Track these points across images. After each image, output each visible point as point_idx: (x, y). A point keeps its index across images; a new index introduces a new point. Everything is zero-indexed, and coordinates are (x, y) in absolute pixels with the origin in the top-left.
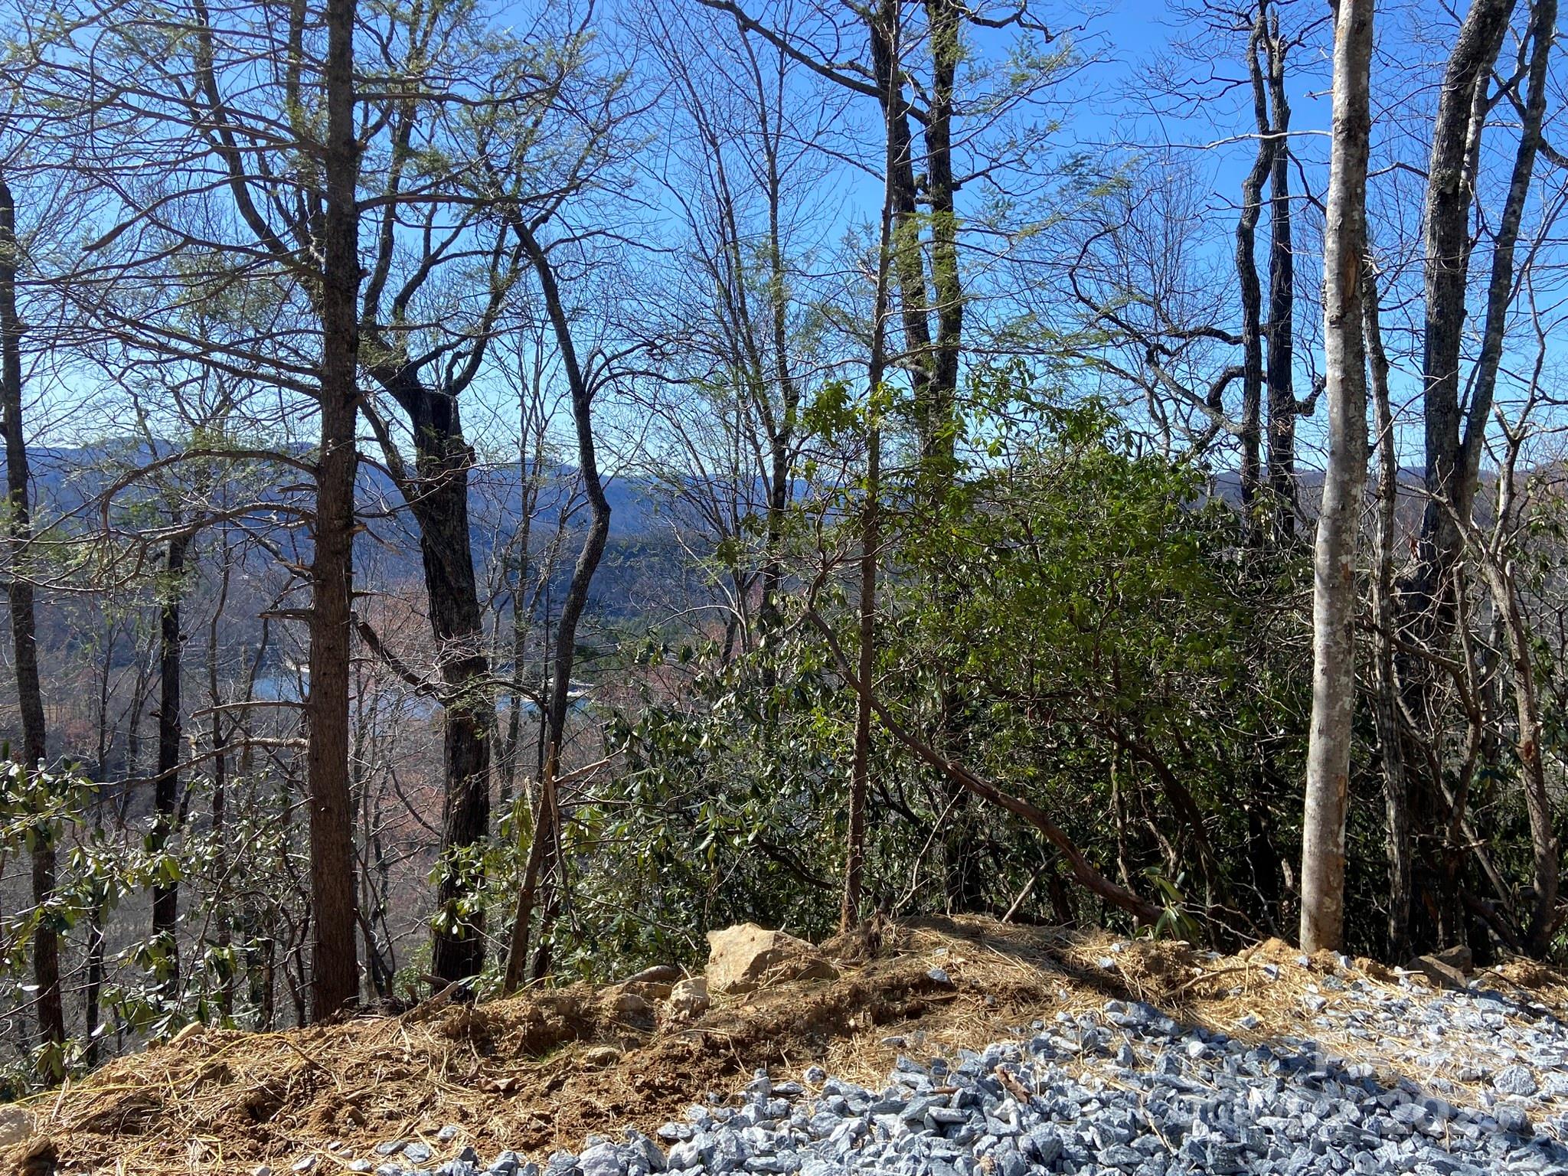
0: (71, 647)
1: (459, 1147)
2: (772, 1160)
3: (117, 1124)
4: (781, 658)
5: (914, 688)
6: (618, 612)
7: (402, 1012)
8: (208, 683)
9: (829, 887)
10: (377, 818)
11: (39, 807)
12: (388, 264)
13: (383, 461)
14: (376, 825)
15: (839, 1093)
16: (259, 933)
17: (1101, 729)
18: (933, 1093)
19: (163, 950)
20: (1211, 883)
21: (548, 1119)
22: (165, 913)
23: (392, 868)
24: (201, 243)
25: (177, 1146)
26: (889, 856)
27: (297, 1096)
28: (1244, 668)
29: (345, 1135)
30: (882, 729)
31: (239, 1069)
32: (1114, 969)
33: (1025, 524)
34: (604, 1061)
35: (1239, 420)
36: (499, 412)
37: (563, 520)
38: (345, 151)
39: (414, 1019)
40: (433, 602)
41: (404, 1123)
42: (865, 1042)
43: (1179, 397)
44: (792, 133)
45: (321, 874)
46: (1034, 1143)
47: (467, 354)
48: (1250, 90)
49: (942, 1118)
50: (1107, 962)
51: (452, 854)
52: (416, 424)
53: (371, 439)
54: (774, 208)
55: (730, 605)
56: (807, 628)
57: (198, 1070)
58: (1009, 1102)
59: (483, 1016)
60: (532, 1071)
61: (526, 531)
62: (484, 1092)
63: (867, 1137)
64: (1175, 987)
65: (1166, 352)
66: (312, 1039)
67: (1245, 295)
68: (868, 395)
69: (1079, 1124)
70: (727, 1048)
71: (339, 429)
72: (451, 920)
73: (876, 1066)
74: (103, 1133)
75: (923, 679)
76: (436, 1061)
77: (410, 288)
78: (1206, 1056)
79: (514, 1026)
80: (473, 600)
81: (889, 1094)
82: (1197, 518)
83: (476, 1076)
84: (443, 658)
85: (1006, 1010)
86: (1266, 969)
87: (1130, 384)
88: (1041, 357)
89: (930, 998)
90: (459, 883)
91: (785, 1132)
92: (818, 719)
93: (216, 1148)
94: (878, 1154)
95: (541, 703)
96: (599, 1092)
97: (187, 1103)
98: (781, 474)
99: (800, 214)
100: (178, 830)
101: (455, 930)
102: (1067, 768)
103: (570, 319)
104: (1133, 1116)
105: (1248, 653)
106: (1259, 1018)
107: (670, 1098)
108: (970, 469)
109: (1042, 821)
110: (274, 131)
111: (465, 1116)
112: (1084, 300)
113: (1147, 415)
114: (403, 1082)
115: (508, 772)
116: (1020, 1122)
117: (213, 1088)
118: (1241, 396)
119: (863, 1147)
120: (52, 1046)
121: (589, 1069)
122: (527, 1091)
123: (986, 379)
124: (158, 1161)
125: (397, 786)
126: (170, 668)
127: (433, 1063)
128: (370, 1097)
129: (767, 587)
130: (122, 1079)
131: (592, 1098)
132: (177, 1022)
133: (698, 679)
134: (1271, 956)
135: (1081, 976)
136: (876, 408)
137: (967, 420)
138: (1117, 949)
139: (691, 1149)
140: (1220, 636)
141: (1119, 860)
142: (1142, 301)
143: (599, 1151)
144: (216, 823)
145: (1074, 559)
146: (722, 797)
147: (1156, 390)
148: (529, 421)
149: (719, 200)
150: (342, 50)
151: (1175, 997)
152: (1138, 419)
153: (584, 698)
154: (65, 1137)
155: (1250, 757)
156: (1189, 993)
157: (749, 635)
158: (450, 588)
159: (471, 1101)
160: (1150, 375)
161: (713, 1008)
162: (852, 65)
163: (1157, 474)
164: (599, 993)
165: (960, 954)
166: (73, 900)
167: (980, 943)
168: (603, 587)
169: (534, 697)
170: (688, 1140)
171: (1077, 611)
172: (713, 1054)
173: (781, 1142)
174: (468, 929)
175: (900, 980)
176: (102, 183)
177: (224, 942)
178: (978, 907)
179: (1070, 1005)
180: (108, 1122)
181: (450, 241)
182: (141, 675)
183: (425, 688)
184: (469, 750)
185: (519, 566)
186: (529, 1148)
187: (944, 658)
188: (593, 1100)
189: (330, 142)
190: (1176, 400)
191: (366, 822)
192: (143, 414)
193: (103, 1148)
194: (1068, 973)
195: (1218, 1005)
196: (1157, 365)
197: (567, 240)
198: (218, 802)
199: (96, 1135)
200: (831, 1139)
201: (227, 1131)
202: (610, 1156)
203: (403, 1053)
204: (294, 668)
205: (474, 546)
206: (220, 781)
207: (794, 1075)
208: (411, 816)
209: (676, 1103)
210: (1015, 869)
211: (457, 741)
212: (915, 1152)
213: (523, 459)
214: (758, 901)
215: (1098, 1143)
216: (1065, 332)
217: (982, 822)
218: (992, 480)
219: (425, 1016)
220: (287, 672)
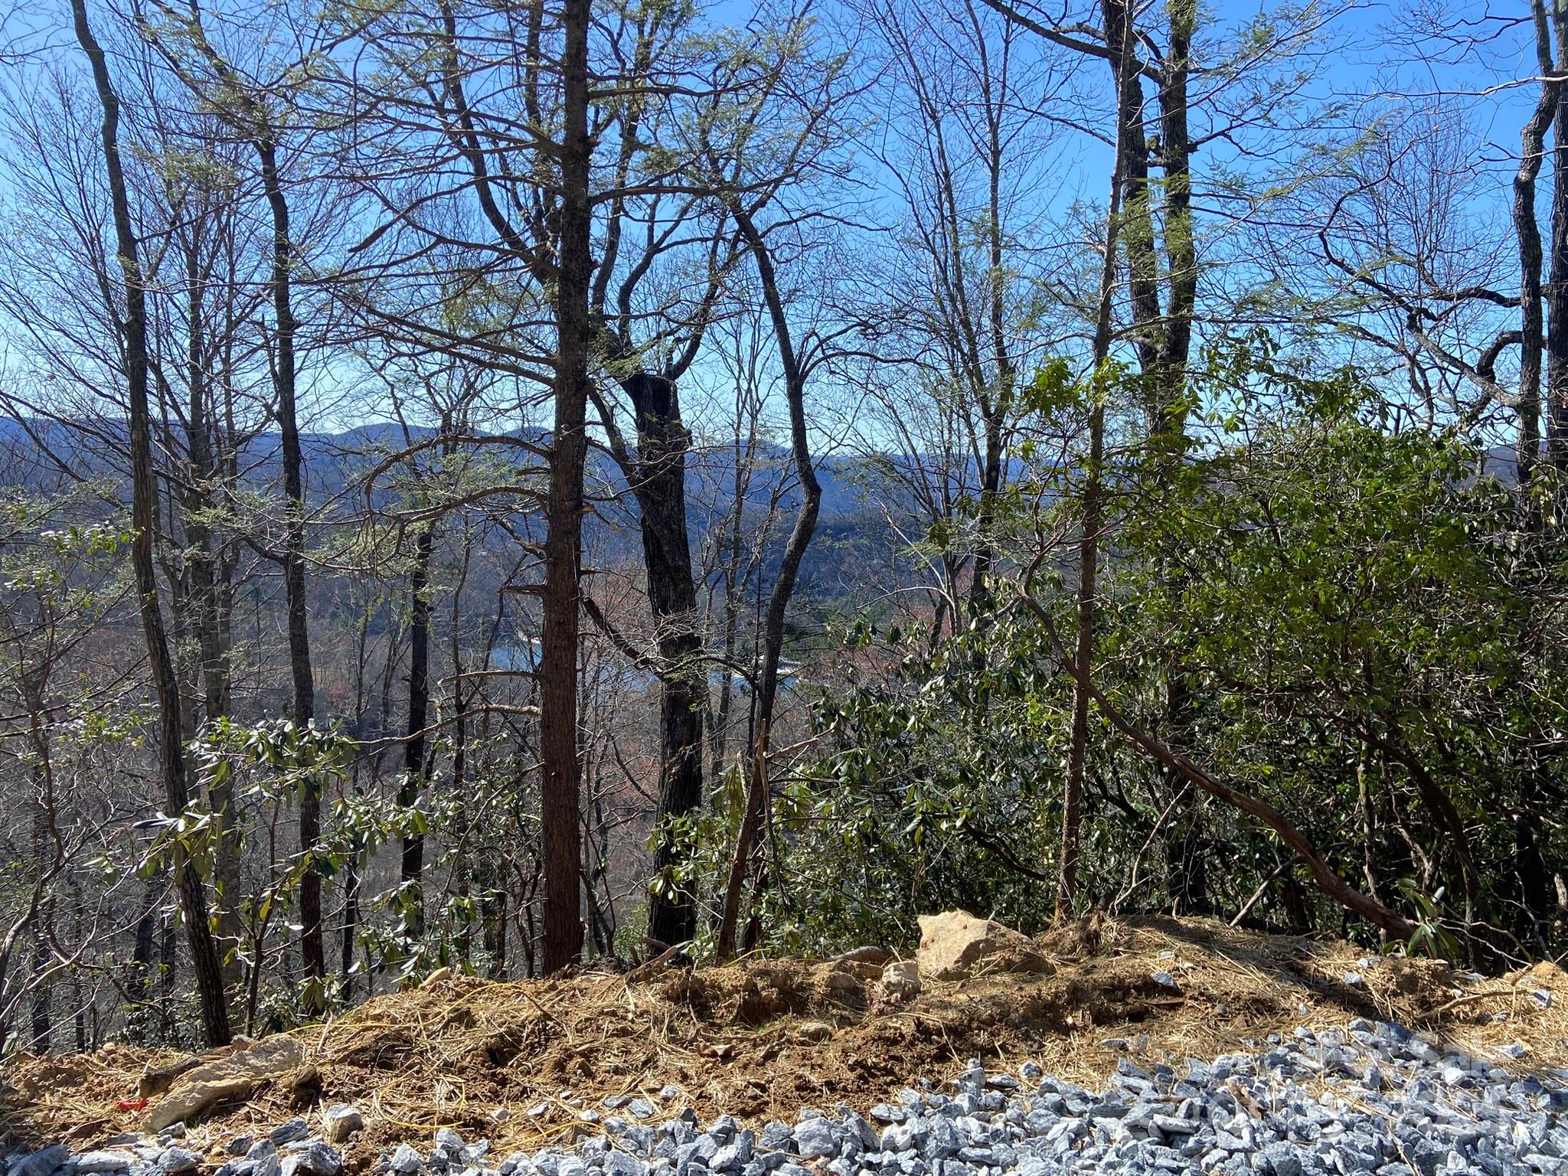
0: (334, 615)
1: (680, 1107)
2: (987, 1152)
3: (374, 1060)
4: (992, 642)
5: (1136, 676)
6: (826, 592)
7: (625, 971)
8: (451, 651)
9: (1042, 878)
10: (598, 783)
11: (309, 761)
12: (615, 254)
13: (607, 444)
14: (597, 790)
15: (1056, 1091)
16: (494, 886)
17: (1348, 725)
18: (1157, 1101)
19: (412, 896)
20: (1472, 898)
21: (763, 1088)
22: (412, 864)
23: (611, 832)
24: (452, 242)
25: (426, 1084)
26: (1105, 850)
27: (532, 1045)
28: (1517, 665)
29: (575, 1086)
30: (1100, 718)
31: (482, 1015)
32: (1362, 986)
33: (1265, 505)
34: (817, 1036)
35: (1515, 391)
36: (715, 395)
37: (775, 501)
38: (579, 148)
39: (637, 979)
40: (651, 579)
41: (629, 1079)
42: (1084, 1041)
43: (1445, 365)
44: (1016, 102)
45: (551, 835)
46: (1268, 1162)
47: (686, 339)
48: (1531, 29)
49: (1168, 1128)
50: (1354, 978)
51: (667, 823)
52: (639, 409)
53: (597, 423)
54: (995, 179)
55: (939, 586)
56: (1020, 612)
57: (445, 1013)
58: (1241, 1117)
59: (701, 982)
60: (748, 1040)
61: (738, 512)
62: (703, 1056)
63: (1087, 1139)
64: (1430, 1008)
65: (1430, 316)
66: (546, 991)
67: (1523, 253)
68: (1092, 370)
69: (1319, 1145)
70: (940, 1035)
71: (571, 416)
72: (667, 887)
73: (1096, 1067)
74: (361, 1066)
75: (1145, 667)
76: (658, 1021)
77: (635, 277)
78: (1465, 1084)
79: (730, 994)
80: (688, 579)
81: (1109, 1097)
82: (1464, 499)
83: (695, 1039)
84: (660, 634)
85: (1239, 1020)
86: (1536, 995)
87: (1389, 351)
88: (1288, 325)
89: (1155, 1001)
90: (674, 850)
91: (1000, 1125)
92: (1032, 705)
93: (460, 1088)
94: (1099, 1158)
95: (751, 679)
96: (813, 1067)
97: (435, 1043)
98: (995, 452)
99: (1023, 185)
100: (426, 787)
101: (671, 895)
102: (1307, 767)
103: (786, 301)
104: (1380, 1141)
105: (1521, 649)
106: (1527, 1048)
107: (882, 1080)
108: (1202, 446)
109: (1279, 822)
110: (515, 132)
111: (685, 1077)
112: (1335, 262)
113: (1408, 386)
114: (628, 1039)
115: (719, 746)
116: (1254, 1139)
117: (458, 1031)
118: (1518, 364)
119: (1083, 1149)
120: (315, 981)
121: (802, 1043)
122: (743, 1058)
123: (1223, 351)
124: (409, 1096)
125: (617, 754)
126: (419, 636)
127: (655, 1023)
128: (598, 1050)
129: (977, 569)
130: (378, 1018)
131: (806, 1072)
132: (424, 964)
133: (906, 660)
134: (1543, 981)
135: (1322, 991)
136: (1100, 385)
137: (1201, 395)
138: (1366, 965)
139: (904, 1132)
140: (1490, 629)
141: (1366, 868)
142: (1404, 262)
143: (813, 1125)
144: (457, 782)
145: (1321, 544)
146: (929, 781)
147: (1418, 358)
148: (744, 403)
149: (937, 175)
150: (577, 51)
151: (1430, 1019)
152: (1397, 390)
153: (794, 676)
154: (330, 1068)
155: (1521, 762)
156: (1446, 1016)
157: (958, 617)
158: (668, 567)
159: (691, 1063)
160: (1411, 341)
161: (924, 993)
162: (1080, 27)
163: (1419, 450)
164: (812, 969)
165: (1187, 959)
166: (337, 847)
167: (1210, 949)
168: (811, 567)
169: (744, 673)
170: (901, 1123)
171: (1323, 599)
172: (925, 1040)
173: (996, 1134)
174: (681, 895)
175: (1121, 981)
176: (365, 188)
177: (464, 892)
178: (1204, 909)
179: (1311, 1020)
180: (366, 1057)
181: (672, 230)
182: (393, 642)
183: (643, 662)
184: (683, 723)
185: (733, 546)
186: (745, 1114)
187: (1171, 646)
188: (807, 1073)
189: (566, 140)
190: (1441, 369)
191: (589, 787)
192: (398, 405)
193: (362, 1080)
194: (1309, 987)
195: (1478, 1032)
196: (1420, 331)
197: (784, 223)
198: (459, 762)
199: (356, 1068)
200: (1049, 1137)
201: (470, 1073)
202: (825, 1131)
203: (627, 1011)
204: (525, 639)
205: (689, 524)
206: (460, 742)
207: (1008, 1068)
208: (629, 783)
209: (888, 1085)
210: (1245, 871)
211: (672, 714)
212: (1138, 1158)
213: (737, 442)
214: (964, 886)
215: (1340, 1167)
216: (1315, 299)
217: (1209, 821)
218: (1227, 458)
219: (647, 978)
220: (518, 643)
